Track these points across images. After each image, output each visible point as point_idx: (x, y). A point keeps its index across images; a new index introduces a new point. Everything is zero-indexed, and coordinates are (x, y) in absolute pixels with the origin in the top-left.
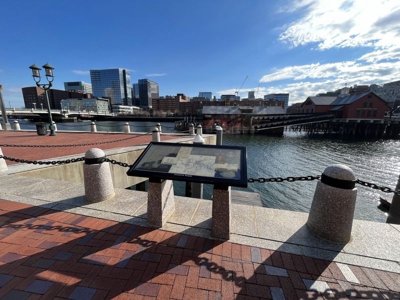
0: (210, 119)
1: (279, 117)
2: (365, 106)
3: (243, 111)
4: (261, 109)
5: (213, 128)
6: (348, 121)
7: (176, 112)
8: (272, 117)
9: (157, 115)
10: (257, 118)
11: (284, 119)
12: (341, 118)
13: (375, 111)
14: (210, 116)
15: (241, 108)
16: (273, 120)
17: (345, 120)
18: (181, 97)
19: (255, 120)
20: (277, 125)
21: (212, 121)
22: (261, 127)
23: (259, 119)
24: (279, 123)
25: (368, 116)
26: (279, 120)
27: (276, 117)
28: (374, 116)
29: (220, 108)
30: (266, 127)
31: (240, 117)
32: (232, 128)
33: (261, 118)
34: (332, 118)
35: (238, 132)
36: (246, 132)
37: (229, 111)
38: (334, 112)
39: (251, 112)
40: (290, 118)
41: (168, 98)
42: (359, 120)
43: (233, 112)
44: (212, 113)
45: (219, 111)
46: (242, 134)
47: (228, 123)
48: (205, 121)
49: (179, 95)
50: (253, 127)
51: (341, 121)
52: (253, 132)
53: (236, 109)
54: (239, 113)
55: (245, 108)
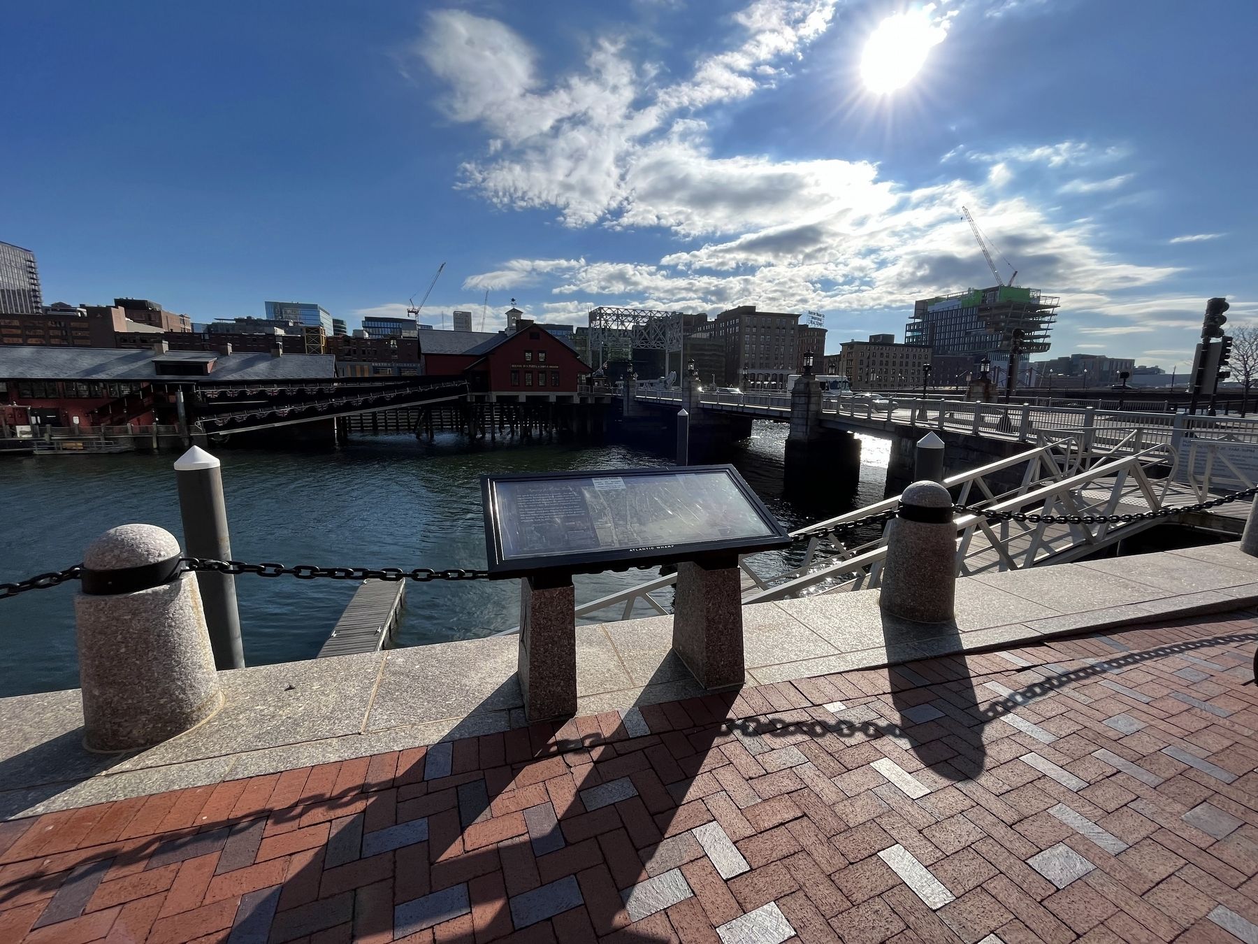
1: (301, 392)
3: (162, 367)
4: (250, 363)
8: (276, 389)
11: (321, 396)
13: (554, 374)
16: (282, 399)
19: (210, 400)
20: (292, 415)
22: (232, 424)
23: (223, 396)
25: (543, 386)
26: (301, 397)
27: (292, 390)
28: (557, 386)
29: (62, 356)
30: (252, 421)
33: (232, 392)
35: (128, 446)
37: (96, 369)
39: (195, 373)
40: (339, 393)
43: (120, 371)
44: (10, 373)
53: (141, 363)
54: (148, 374)
55: (185, 356)
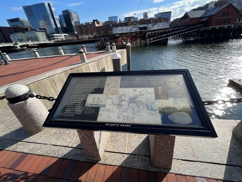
0: (119, 37)
1: (165, 31)
2: (224, 16)
3: (141, 28)
4: (153, 26)
5: (121, 44)
6: (210, 29)
7: (94, 34)
8: (161, 31)
9: (82, 39)
10: (150, 33)
11: (169, 32)
12: (206, 27)
13: (230, 19)
14: (119, 35)
15: (140, 26)
16: (162, 33)
17: (209, 28)
18: (96, 22)
19: (150, 35)
20: (164, 37)
21: (120, 39)
22: (154, 40)
23: (152, 34)
24: (165, 35)
25: (225, 23)
26: (165, 33)
27: (163, 31)
28: (228, 23)
29: (125, 28)
30: (157, 39)
31: (139, 33)
32: (134, 43)
33: (153, 33)
34: (200, 27)
35: (139, 45)
36: (144, 44)
37: (131, 30)
38: (202, 23)
39: (146, 29)
40: (173, 31)
41: (87, 24)
42: (218, 27)
43: (134, 30)
44: (120, 32)
45: (125, 30)
46: (141, 46)
47: (131, 39)
48: (116, 39)
49: (94, 21)
50: (148, 40)
51: (206, 29)
52: (148, 44)
53: (136, 28)
54: (138, 30)
55: (142, 26)
